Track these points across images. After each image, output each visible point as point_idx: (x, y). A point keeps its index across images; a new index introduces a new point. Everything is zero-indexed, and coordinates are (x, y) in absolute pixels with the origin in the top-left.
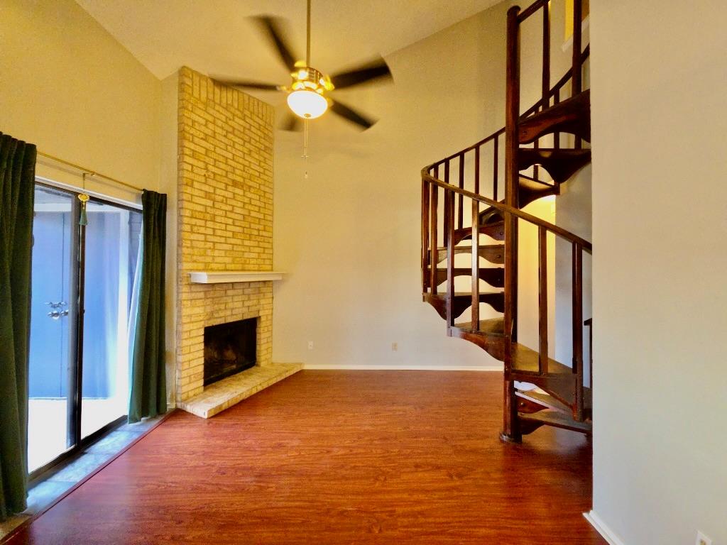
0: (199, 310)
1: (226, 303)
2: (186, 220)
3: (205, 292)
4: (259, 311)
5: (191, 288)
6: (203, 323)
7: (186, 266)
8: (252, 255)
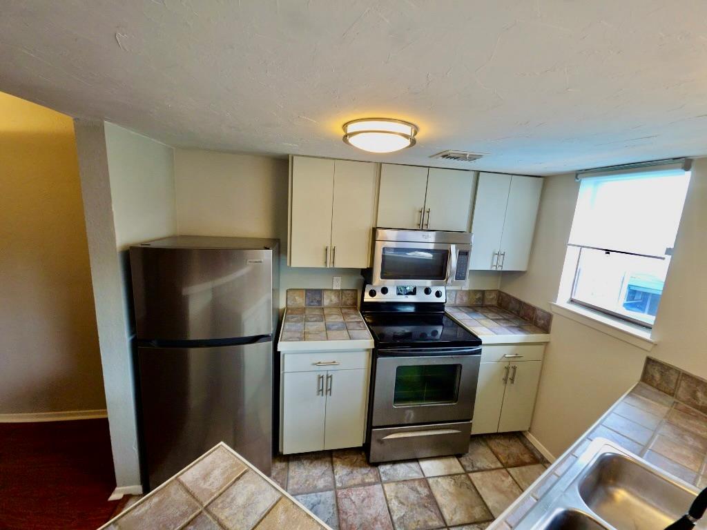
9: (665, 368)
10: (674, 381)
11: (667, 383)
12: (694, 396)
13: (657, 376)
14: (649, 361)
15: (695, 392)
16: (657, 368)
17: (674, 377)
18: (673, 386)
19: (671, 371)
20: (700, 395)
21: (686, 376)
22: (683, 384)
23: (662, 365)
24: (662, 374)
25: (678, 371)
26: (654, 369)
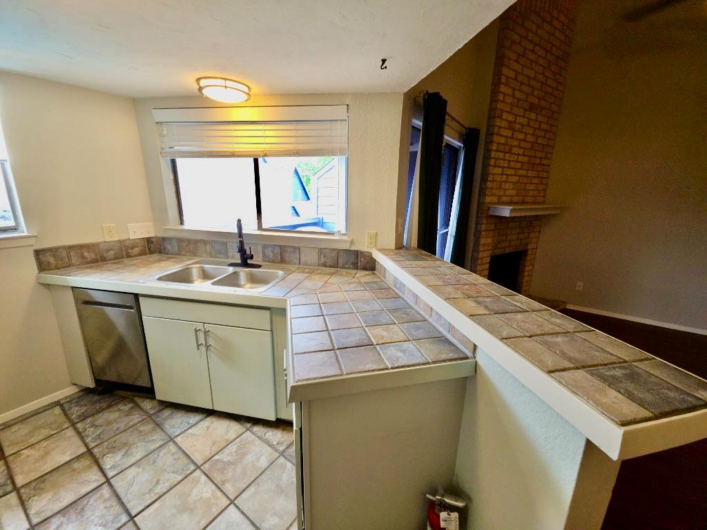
0: (490, 240)
1: (507, 236)
2: (493, 154)
3: (496, 224)
4: (527, 244)
5: (488, 220)
6: (490, 252)
7: (488, 199)
8: (532, 187)
9: (54, 251)
10: (66, 256)
11: (62, 260)
12: (83, 257)
13: (52, 260)
14: (38, 253)
15: (82, 254)
16: (48, 254)
17: (64, 254)
18: (67, 260)
19: (60, 250)
20: (86, 254)
21: (71, 248)
22: (72, 254)
23: (50, 250)
24: (54, 256)
25: (64, 248)
26: (46, 256)
